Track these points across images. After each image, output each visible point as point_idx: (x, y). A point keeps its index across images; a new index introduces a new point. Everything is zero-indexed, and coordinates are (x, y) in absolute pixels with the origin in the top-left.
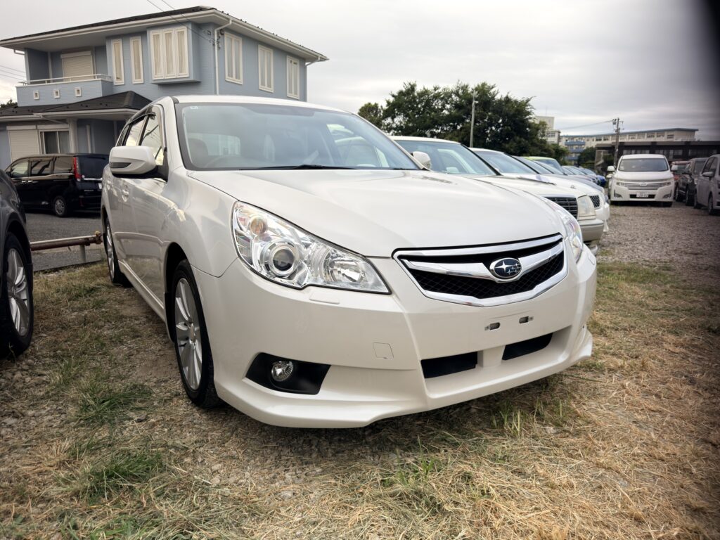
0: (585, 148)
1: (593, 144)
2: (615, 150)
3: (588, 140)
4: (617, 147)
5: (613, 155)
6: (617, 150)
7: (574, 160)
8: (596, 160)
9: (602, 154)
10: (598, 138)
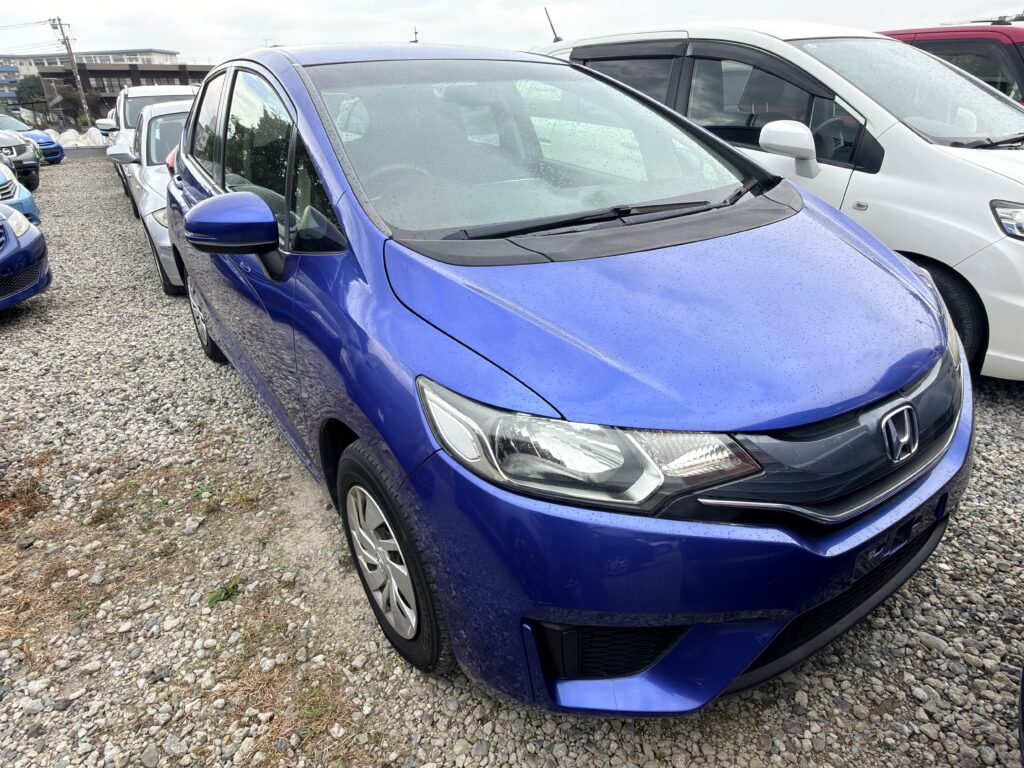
0: (22, 78)
1: (34, 71)
2: (75, 78)
3: (21, 64)
4: (76, 71)
5: (76, 86)
6: (79, 78)
7: (11, 98)
8: (47, 96)
9: (53, 84)
10: (38, 60)
